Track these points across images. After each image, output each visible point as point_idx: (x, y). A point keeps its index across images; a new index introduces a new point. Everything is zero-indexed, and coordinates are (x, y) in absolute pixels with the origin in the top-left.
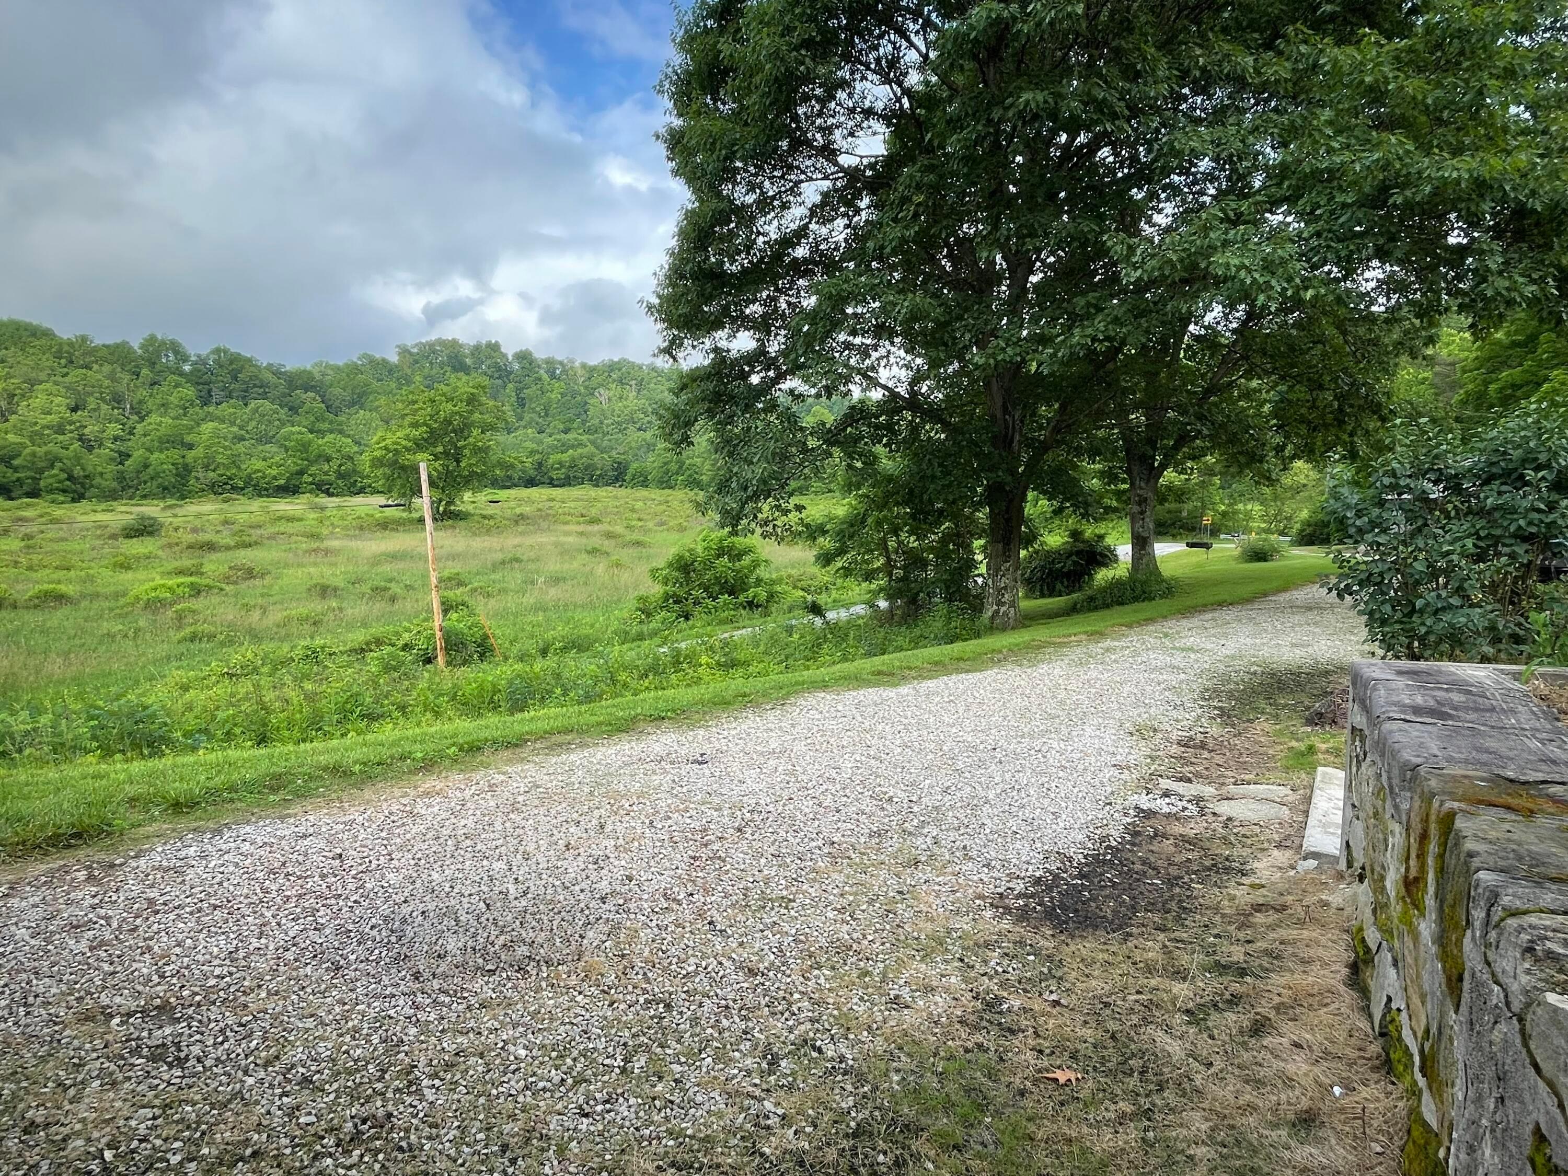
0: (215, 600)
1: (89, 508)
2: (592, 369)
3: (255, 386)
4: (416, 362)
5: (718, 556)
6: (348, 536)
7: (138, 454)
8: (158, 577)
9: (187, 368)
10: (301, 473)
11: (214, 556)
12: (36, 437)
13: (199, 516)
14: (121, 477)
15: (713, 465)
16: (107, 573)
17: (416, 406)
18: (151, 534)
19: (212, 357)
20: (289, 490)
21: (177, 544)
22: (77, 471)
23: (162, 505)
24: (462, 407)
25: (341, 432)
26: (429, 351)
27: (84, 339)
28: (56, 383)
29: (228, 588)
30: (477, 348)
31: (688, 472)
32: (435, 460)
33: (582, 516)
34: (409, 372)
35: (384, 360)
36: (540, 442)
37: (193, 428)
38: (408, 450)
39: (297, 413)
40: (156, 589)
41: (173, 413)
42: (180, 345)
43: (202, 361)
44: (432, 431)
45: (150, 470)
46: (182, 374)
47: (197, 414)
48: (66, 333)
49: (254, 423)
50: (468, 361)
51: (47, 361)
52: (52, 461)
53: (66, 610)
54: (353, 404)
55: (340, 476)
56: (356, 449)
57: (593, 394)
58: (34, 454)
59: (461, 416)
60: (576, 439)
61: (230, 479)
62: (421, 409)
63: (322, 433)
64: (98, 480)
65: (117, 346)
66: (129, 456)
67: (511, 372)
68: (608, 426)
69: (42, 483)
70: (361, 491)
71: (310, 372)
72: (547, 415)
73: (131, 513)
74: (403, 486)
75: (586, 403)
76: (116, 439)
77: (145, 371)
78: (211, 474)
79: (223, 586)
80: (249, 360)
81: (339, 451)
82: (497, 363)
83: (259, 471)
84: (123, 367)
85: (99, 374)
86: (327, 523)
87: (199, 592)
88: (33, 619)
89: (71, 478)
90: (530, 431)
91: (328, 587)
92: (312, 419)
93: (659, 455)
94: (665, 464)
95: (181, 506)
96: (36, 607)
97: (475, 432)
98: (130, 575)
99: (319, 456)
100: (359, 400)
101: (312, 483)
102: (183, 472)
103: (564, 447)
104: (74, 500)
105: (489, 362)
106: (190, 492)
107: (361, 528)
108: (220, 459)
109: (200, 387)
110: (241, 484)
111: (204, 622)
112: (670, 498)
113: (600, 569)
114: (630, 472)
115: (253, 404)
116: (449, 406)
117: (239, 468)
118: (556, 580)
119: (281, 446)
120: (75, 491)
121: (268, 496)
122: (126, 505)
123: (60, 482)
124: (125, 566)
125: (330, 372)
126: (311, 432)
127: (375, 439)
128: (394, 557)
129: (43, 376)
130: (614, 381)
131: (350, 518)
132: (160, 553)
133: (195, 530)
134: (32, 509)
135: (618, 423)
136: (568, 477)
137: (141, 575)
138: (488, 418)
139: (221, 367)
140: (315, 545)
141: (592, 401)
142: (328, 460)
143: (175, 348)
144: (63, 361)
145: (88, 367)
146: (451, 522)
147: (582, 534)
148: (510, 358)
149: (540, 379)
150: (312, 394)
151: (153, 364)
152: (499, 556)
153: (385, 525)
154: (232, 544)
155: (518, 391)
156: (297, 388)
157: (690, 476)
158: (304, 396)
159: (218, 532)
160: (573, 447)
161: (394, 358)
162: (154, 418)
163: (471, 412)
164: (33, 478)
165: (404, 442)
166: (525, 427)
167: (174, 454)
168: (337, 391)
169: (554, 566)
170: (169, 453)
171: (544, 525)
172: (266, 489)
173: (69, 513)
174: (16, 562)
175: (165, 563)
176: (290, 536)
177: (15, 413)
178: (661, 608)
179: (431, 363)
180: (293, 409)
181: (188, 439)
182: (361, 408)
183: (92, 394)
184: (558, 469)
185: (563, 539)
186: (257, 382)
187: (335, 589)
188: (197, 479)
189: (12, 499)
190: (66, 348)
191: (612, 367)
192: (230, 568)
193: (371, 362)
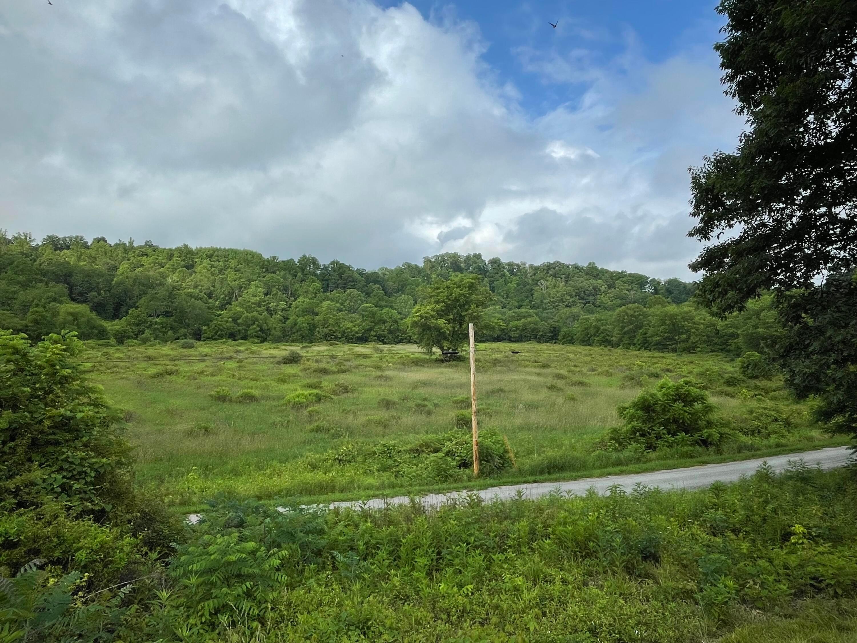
0: (328, 405)
1: (268, 346)
2: (537, 268)
3: (350, 281)
4: (434, 266)
5: (675, 401)
6: (396, 368)
7: (292, 318)
8: (299, 388)
9: (318, 272)
10: (370, 330)
11: (327, 377)
12: (249, 309)
13: (319, 352)
14: (283, 330)
15: (621, 330)
16: (274, 384)
17: (439, 291)
18: (296, 362)
19: (331, 266)
20: (363, 340)
21: (309, 369)
22: (265, 327)
23: (301, 346)
24: (466, 291)
25: (391, 307)
26: (441, 260)
27: (274, 258)
28: (260, 281)
29: (335, 398)
30: (468, 257)
31: (602, 335)
32: (448, 324)
33: (536, 362)
34: (429, 272)
35: (416, 266)
36: (504, 314)
37: (318, 304)
38: (433, 316)
39: (369, 296)
40: (298, 396)
41: (310, 296)
42: (316, 260)
43: (326, 268)
44: (447, 306)
45: (297, 327)
46: (315, 275)
47: (321, 297)
48: (266, 256)
49: (348, 302)
50: (462, 265)
51: (257, 270)
52: (255, 320)
53: (254, 405)
54: (398, 291)
55: (390, 332)
56: (399, 316)
57: (537, 284)
58: (247, 317)
59: (465, 296)
60: (526, 312)
61: (334, 332)
62: (442, 292)
63: (382, 307)
64: (273, 331)
65: (288, 261)
66: (288, 319)
67: (487, 271)
68: (546, 304)
69: (249, 332)
70: (400, 342)
71: (377, 273)
72: (507, 297)
73: (287, 350)
74: (428, 339)
75: (532, 290)
76: (283, 310)
77: (299, 274)
78: (325, 330)
79: (332, 396)
80: (348, 267)
81: (391, 318)
82: (479, 266)
83: (349, 328)
84: (290, 271)
85: (278, 276)
86: (385, 360)
87: (320, 399)
88: (238, 409)
89: (261, 330)
90: (497, 307)
91: (390, 401)
92: (377, 299)
93: (582, 323)
94: (586, 329)
95: (310, 347)
96: (240, 402)
97: (473, 306)
98: (285, 386)
99: (380, 320)
100: (401, 289)
101: (375, 336)
102: (313, 327)
103: (519, 317)
104: (262, 342)
105: (474, 265)
106: (315, 339)
107: (403, 364)
108: (331, 321)
109: (324, 282)
110: (339, 335)
111: (323, 420)
112: (591, 352)
113: (560, 400)
114: (562, 333)
115: (348, 291)
116: (458, 290)
117: (339, 326)
118: (531, 406)
119: (360, 314)
120: (262, 337)
121: (352, 343)
122: (284, 345)
123: (256, 332)
124: (283, 381)
125: (387, 273)
126: (376, 306)
127: (415, 310)
128: (425, 384)
129: (255, 278)
130: (551, 275)
131: (396, 357)
132: (300, 374)
133: (317, 361)
134: (243, 346)
135: (553, 302)
136: (521, 336)
137: (291, 386)
138: (480, 298)
139: (335, 271)
140: (379, 373)
141: (536, 288)
142: (384, 322)
143: (314, 261)
144: (264, 270)
145: (274, 272)
146: (454, 363)
147: (539, 374)
148: (487, 263)
149: (504, 275)
150: (378, 286)
151: (303, 270)
152: (490, 388)
153: (417, 363)
154: (336, 370)
155: (491, 282)
156: (370, 282)
157: (604, 337)
158: (374, 287)
159: (328, 362)
160: (524, 317)
161: (421, 265)
162: (301, 299)
163: (470, 294)
164: (245, 330)
165: (431, 313)
166: (494, 304)
167: (309, 317)
168: (390, 283)
169: (528, 396)
170: (306, 317)
171: (512, 367)
172: (352, 339)
173: (259, 349)
174: (234, 375)
175: (302, 380)
176: (366, 367)
177: (241, 296)
178: (630, 439)
179: (442, 267)
180: (368, 294)
181: (316, 310)
182: (402, 293)
183: (274, 286)
184: (514, 331)
185: (529, 378)
186: (351, 279)
187: (394, 403)
188: (319, 332)
189: (235, 341)
190: (266, 263)
191: (548, 267)
192: (336, 385)
193: (409, 267)
